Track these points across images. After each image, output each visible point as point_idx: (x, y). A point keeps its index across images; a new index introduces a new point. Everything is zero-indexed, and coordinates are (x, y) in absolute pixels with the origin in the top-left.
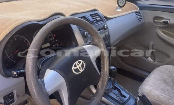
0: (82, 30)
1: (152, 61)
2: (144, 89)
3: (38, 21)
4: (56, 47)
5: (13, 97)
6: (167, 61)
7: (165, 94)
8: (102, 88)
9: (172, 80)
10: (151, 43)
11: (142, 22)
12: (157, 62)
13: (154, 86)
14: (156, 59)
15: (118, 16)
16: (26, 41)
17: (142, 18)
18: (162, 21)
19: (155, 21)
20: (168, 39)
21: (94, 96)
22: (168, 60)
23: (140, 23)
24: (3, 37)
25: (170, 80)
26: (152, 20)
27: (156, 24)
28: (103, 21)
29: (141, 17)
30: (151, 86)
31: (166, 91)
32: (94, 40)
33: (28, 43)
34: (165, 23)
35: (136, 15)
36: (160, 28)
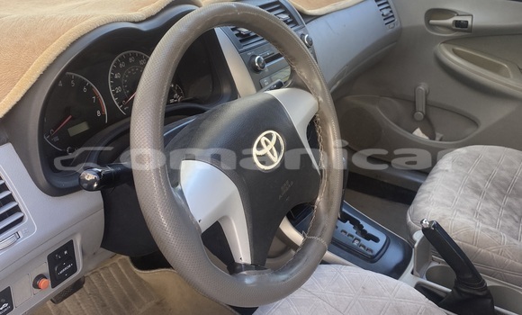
0: (246, 50)
1: (427, 138)
2: (424, 214)
3: (134, 22)
4: (174, 103)
5: (71, 258)
6: (471, 136)
7: (484, 223)
8: (328, 210)
9: (494, 185)
10: (422, 87)
11: (396, 27)
12: (441, 140)
13: (449, 203)
14: (437, 134)
15: (329, 11)
16: (89, 88)
17: (393, 16)
18: (450, 21)
19: (431, 21)
20: (470, 70)
21: (309, 235)
22: (472, 132)
23: (389, 30)
24: (39, 72)
25: (489, 185)
26: (421, 21)
27: (433, 30)
28: (297, 24)
29: (391, 12)
30: (443, 204)
31: (485, 215)
32: (298, 72)
33: (95, 95)
34: (460, 25)
35: (379, 5)
36: (447, 41)
